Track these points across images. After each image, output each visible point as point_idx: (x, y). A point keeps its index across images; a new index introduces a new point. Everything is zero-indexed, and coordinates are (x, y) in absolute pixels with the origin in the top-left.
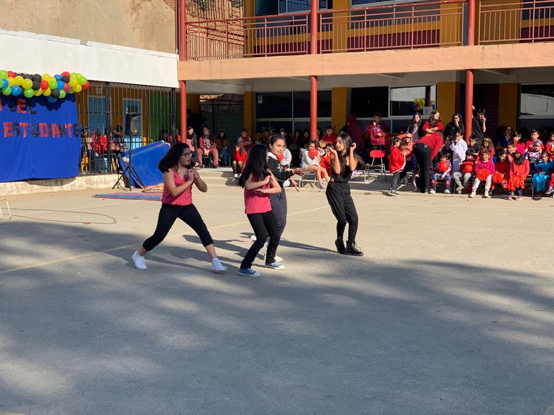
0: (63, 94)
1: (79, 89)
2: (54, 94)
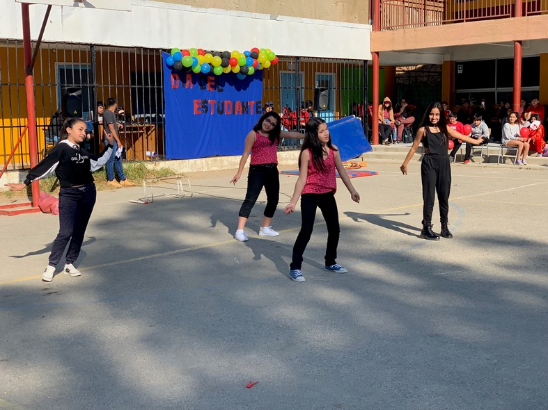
0: (251, 70)
1: (267, 65)
2: (243, 71)
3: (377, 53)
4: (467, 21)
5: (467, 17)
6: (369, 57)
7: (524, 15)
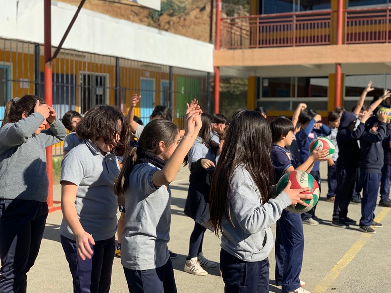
3: (218, 67)
4: (296, 46)
5: (296, 42)
6: (211, 70)
7: (343, 43)
